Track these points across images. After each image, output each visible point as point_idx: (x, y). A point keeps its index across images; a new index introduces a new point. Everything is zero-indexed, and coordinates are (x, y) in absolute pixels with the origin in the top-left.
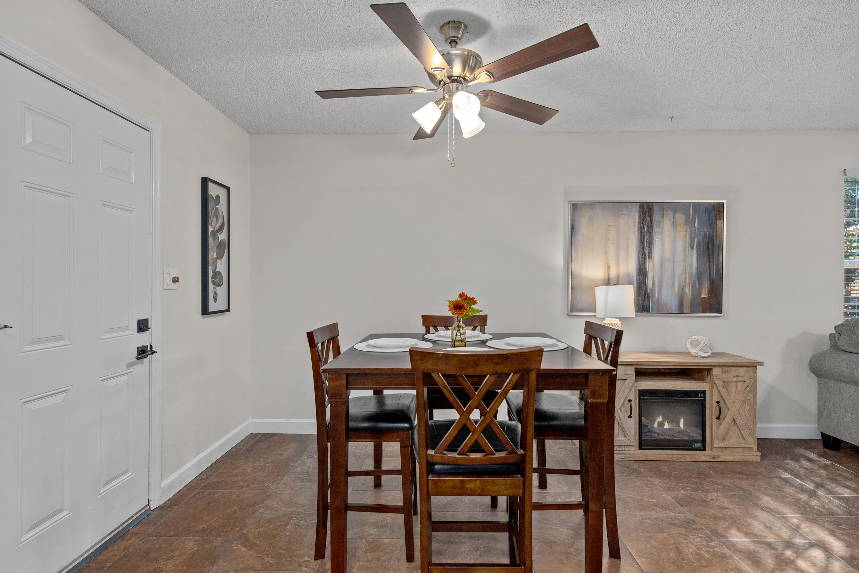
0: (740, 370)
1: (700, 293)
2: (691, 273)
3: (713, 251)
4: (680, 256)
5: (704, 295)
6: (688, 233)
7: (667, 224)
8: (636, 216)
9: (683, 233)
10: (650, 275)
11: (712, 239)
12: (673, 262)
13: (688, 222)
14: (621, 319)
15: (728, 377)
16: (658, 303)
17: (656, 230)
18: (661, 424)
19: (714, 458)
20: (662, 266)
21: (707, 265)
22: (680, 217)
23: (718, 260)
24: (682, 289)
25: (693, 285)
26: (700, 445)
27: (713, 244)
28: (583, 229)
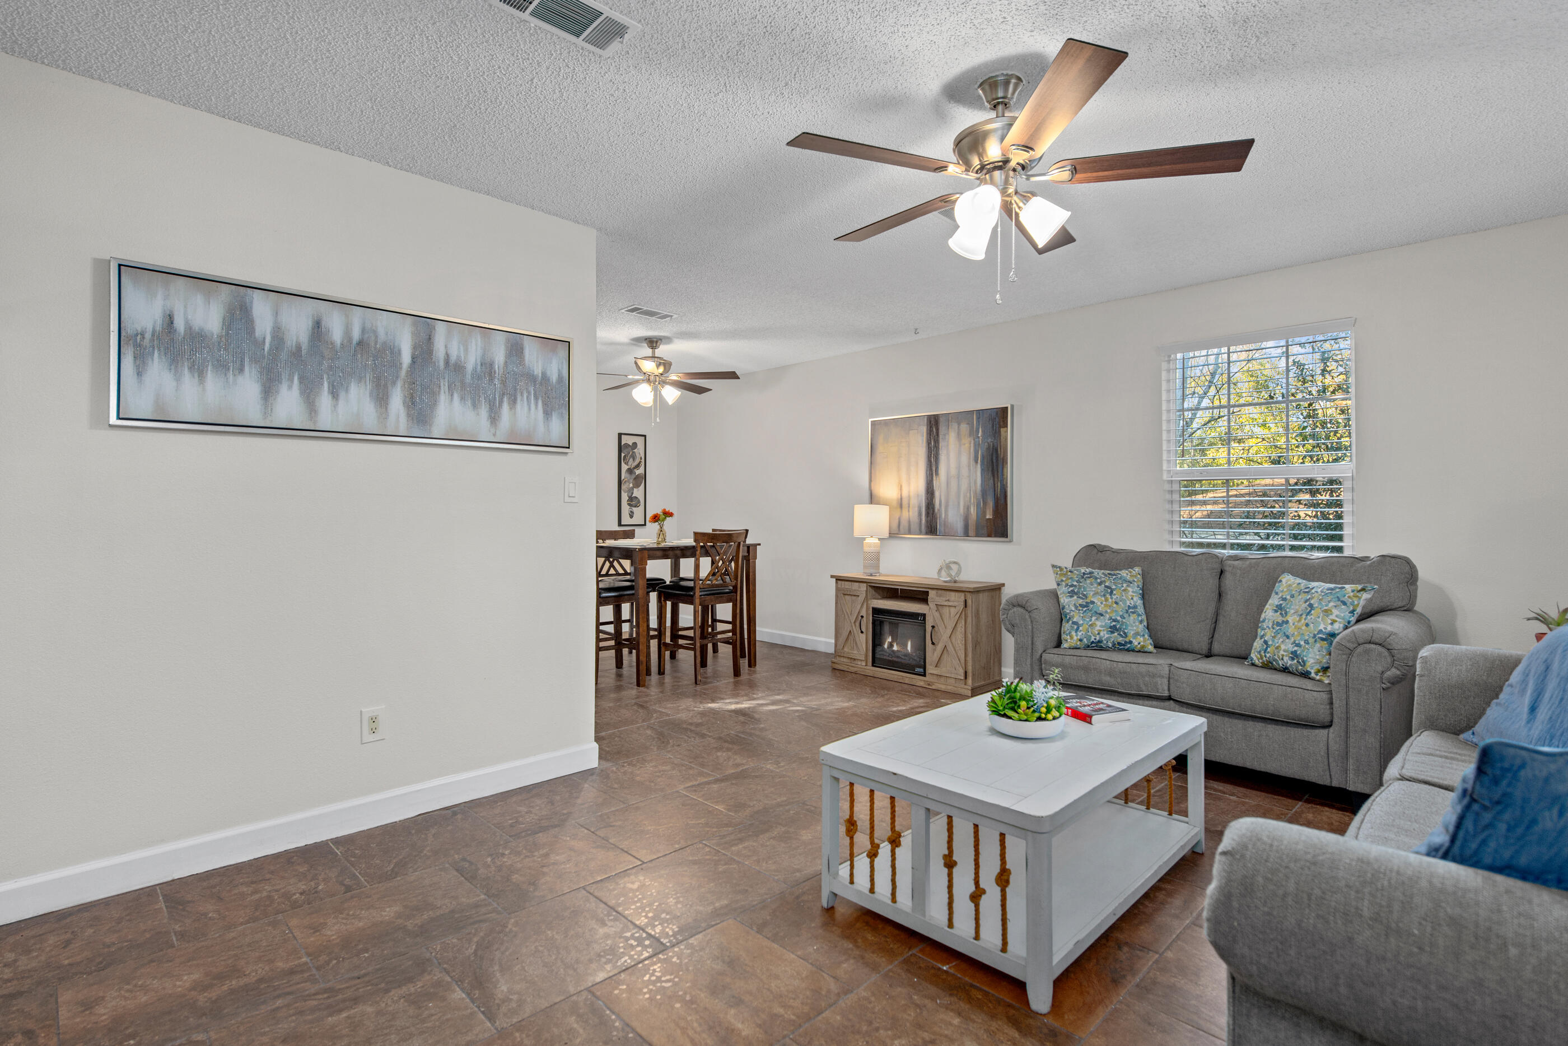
0: (953, 594)
1: (984, 513)
2: (976, 491)
3: (997, 466)
4: (965, 472)
5: (989, 516)
6: (972, 445)
7: (952, 437)
8: (924, 429)
9: (967, 445)
10: (937, 494)
11: (997, 450)
12: (958, 478)
13: (973, 433)
14: (879, 539)
15: (941, 601)
16: (945, 524)
17: (942, 444)
18: (891, 645)
19: (929, 685)
20: (948, 483)
21: (991, 481)
22: (964, 427)
23: (1003, 475)
24: (968, 508)
25: (978, 505)
26: (921, 670)
27: (997, 458)
28: (880, 449)
